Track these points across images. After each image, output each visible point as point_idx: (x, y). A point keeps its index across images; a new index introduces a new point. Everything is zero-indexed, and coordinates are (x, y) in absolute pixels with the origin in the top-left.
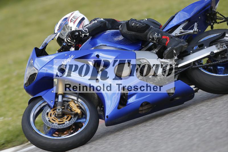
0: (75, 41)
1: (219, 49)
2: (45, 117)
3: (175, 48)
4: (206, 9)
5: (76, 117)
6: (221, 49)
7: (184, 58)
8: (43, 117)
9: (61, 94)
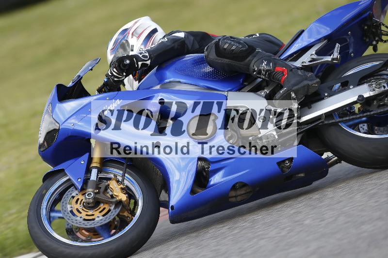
0: (124, 74)
1: (374, 90)
2: (65, 208)
3: (293, 89)
4: (363, 17)
5: (118, 208)
6: (377, 91)
7: (312, 106)
8: (63, 206)
9: (96, 167)
